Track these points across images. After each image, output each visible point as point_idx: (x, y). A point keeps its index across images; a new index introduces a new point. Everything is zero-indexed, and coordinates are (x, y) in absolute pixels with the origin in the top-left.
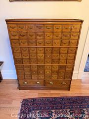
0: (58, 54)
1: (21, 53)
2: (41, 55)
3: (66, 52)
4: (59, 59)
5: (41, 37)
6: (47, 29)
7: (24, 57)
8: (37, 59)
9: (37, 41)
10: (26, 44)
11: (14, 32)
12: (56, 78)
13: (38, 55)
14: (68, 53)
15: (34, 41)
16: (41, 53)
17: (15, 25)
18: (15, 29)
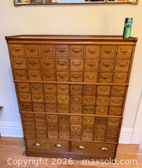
0: (94, 97)
1: (30, 92)
2: (64, 98)
3: (107, 93)
4: (96, 106)
5: (65, 67)
6: (75, 53)
7: (35, 100)
8: (57, 104)
9: (58, 73)
10: (39, 78)
11: (19, 56)
12: (90, 140)
13: (59, 96)
14: (110, 96)
15: (53, 72)
16: (64, 94)
17: (21, 46)
18: (20, 53)
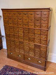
0: (33, 35)
1: (9, 30)
4: (34, 39)
5: (21, 20)
6: (24, 15)
7: (11, 34)
8: (19, 36)
9: (18, 23)
11: (6, 16)
13: (19, 33)
14: (40, 34)
15: (17, 22)
18: (6, 15)
